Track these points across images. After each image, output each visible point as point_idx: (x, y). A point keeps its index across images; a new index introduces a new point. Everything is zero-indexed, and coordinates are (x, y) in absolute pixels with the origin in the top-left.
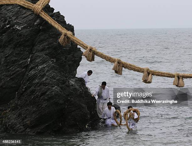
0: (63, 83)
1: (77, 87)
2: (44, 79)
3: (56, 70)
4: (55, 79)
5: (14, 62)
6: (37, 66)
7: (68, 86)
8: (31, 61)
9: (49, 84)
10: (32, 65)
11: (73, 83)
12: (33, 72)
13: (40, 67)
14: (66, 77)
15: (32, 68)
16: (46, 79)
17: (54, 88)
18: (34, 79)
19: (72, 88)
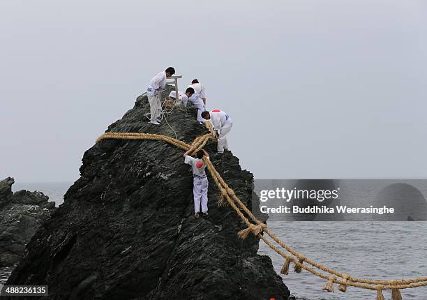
0: (232, 265)
1: (256, 271)
2: (201, 258)
3: (221, 243)
4: (217, 257)
5: (156, 230)
6: (191, 236)
7: (240, 269)
8: (182, 229)
9: (207, 265)
10: (183, 236)
11: (248, 264)
12: (184, 246)
13: (196, 238)
14: (237, 254)
15: (183, 240)
16: (205, 258)
17: (215, 272)
18: (185, 258)
19: (246, 272)
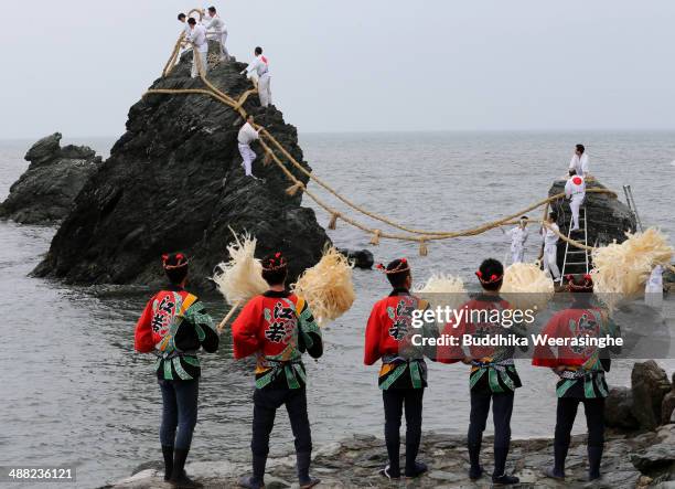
0: (276, 217)
1: (299, 223)
2: (245, 210)
3: (265, 195)
4: (262, 210)
5: (202, 183)
6: (236, 189)
7: (284, 221)
8: (227, 183)
9: (252, 218)
10: (228, 189)
11: (292, 216)
12: (228, 199)
13: (240, 191)
14: (281, 207)
15: (228, 193)
16: (250, 210)
18: (230, 210)
19: (290, 223)
